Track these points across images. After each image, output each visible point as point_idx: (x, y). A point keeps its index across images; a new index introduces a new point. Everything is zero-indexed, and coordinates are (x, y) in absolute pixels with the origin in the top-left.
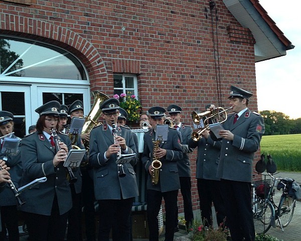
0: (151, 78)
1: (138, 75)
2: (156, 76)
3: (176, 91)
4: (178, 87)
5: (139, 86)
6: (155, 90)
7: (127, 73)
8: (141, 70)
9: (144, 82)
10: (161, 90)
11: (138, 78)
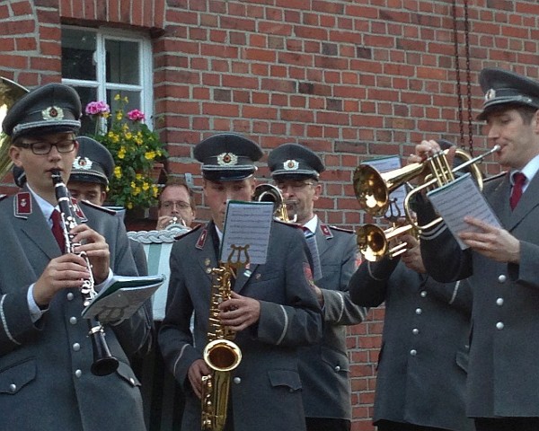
0: (208, 50)
1: (155, 35)
2: (227, 43)
3: (302, 102)
4: (308, 89)
5: (159, 76)
6: (220, 95)
7: (114, 25)
8: (171, 16)
9: (181, 62)
10: (242, 97)
11: (157, 47)
